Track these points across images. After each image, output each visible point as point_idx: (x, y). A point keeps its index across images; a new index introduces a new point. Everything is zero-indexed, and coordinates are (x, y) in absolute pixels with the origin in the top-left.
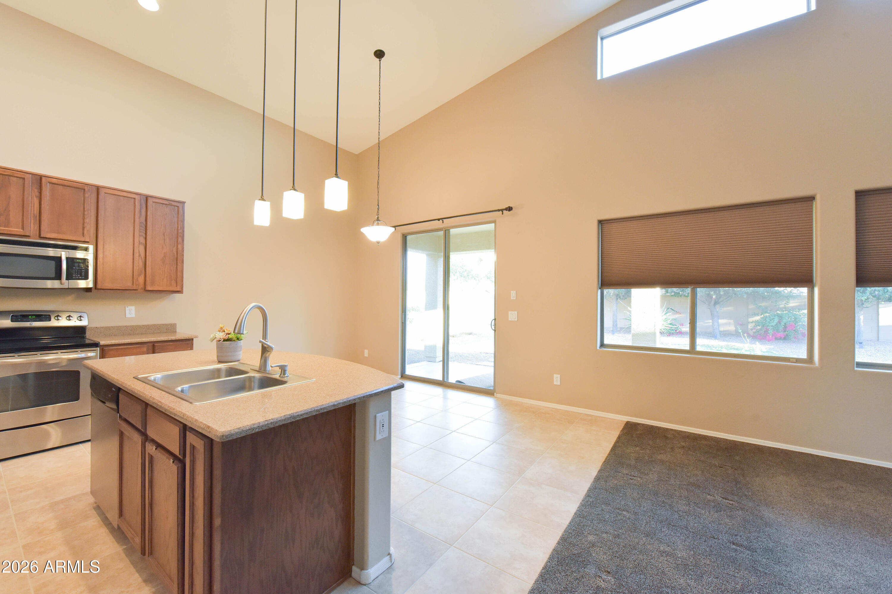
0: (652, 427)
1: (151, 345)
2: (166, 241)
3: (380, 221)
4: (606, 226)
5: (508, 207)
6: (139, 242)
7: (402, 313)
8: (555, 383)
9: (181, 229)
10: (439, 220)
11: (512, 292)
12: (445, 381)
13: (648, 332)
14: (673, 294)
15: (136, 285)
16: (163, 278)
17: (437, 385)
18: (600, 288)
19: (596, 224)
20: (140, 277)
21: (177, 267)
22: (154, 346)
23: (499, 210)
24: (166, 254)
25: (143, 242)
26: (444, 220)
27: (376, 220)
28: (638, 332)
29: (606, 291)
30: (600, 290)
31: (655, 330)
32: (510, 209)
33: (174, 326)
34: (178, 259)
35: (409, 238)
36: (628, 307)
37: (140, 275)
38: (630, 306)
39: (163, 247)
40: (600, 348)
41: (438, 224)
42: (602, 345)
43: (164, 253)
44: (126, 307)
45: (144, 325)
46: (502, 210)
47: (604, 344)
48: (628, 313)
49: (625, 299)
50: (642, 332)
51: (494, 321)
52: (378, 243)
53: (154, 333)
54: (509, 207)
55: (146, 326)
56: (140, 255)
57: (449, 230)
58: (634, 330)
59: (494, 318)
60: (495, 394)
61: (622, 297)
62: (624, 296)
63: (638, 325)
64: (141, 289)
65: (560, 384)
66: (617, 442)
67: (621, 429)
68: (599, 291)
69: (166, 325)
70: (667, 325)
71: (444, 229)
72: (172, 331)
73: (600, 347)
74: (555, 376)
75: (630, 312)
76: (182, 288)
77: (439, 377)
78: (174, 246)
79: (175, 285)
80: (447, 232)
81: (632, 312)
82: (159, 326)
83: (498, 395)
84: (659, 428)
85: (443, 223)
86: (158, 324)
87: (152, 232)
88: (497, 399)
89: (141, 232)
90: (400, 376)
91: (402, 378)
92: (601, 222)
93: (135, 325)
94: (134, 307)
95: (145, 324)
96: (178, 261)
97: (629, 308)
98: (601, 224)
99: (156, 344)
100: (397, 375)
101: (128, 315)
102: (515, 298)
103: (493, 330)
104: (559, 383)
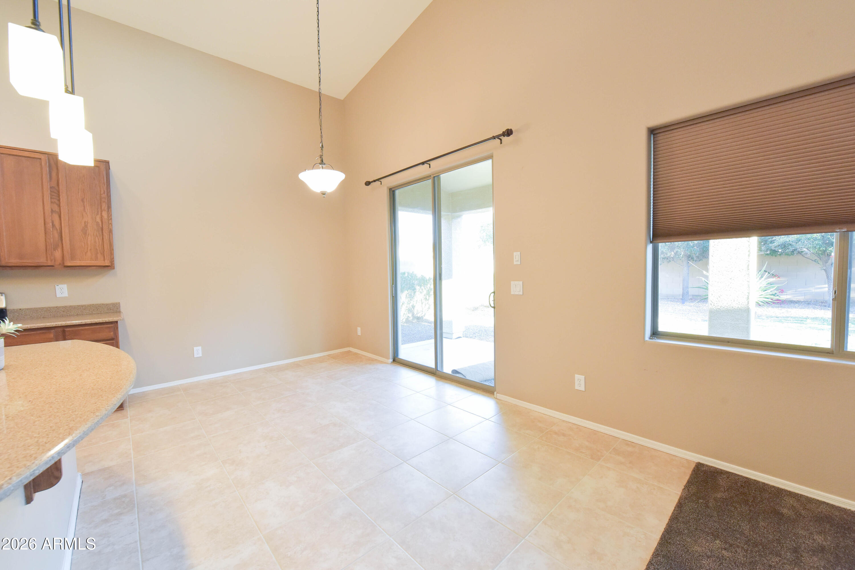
0: (748, 482)
1: (61, 330)
2: (86, 208)
3: (325, 164)
4: (661, 137)
5: (506, 131)
6: (52, 210)
7: (392, 284)
8: (577, 387)
9: (105, 194)
10: (423, 163)
11: (515, 254)
12: (439, 370)
13: (737, 307)
14: (768, 252)
15: (51, 260)
16: (86, 252)
17: (429, 374)
18: (651, 242)
19: (643, 135)
20: (57, 251)
21: (103, 239)
22: (64, 331)
23: (494, 138)
24: (87, 223)
25: (57, 210)
26: (431, 163)
27: (320, 163)
28: (719, 307)
29: (663, 247)
30: (651, 244)
31: (748, 303)
32: (509, 133)
33: (117, 306)
34: (104, 228)
35: (397, 192)
36: (703, 271)
37: (55, 249)
38: (707, 270)
39: (83, 215)
40: (650, 339)
41: (424, 170)
42: (655, 333)
43: (85, 222)
44: (56, 285)
45: (79, 306)
46: (498, 137)
47: (658, 331)
48: (703, 279)
49: (699, 261)
50: (726, 307)
51: (493, 294)
52: (324, 194)
53: (92, 314)
54: (508, 130)
55: (82, 306)
56: (53, 225)
57: (438, 176)
58: (713, 304)
59: (493, 291)
60: (495, 393)
61: (695, 259)
62: (698, 257)
63: (720, 297)
64: (59, 265)
65: (585, 389)
66: (674, 518)
67: (685, 482)
68: (650, 247)
69: (107, 305)
70: (767, 296)
71: (432, 176)
72: (116, 311)
73: (651, 336)
74: (577, 376)
75: (707, 277)
76: (112, 261)
77: (431, 364)
78: (97, 214)
79: (103, 259)
80: (435, 179)
81: (710, 277)
82: (99, 306)
83: (499, 396)
84: (763, 487)
85: (430, 167)
86: (97, 304)
87: (67, 198)
88: (499, 402)
89: (54, 198)
90: (391, 360)
91: (394, 362)
92: (653, 132)
93: (68, 306)
94: (66, 285)
95: (81, 304)
96: (103, 232)
97: (705, 272)
98: (654, 134)
99: (66, 329)
100: (388, 359)
101: (59, 295)
102: (519, 263)
103: (492, 307)
104: (582, 388)
